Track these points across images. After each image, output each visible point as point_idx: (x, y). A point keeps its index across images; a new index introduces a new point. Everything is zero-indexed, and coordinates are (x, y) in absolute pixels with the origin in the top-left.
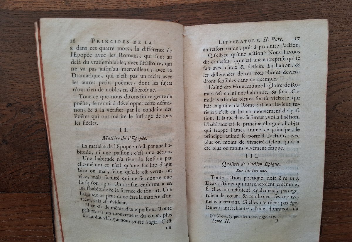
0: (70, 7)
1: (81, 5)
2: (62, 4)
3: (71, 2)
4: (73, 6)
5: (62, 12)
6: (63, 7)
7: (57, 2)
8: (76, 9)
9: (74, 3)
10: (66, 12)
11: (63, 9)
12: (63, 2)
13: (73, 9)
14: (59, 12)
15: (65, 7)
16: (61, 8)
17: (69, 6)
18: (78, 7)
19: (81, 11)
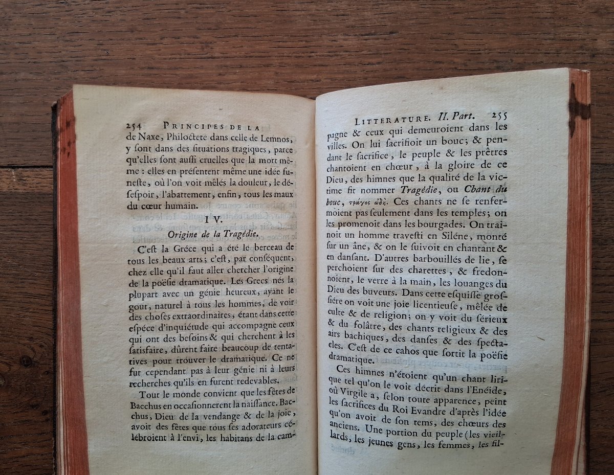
0: (25, 188)
1: (45, 184)
2: (12, 181)
3: (28, 179)
4: (32, 186)
5: (11, 195)
6: (14, 186)
7: (3, 177)
8: (36, 191)
9: (33, 180)
10: (18, 196)
11: (13, 191)
12: (13, 178)
13: (31, 191)
14: (5, 195)
15: (17, 187)
16: (9, 189)
17: (24, 185)
18: (40, 188)
19: (44, 194)
